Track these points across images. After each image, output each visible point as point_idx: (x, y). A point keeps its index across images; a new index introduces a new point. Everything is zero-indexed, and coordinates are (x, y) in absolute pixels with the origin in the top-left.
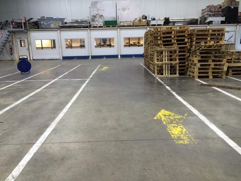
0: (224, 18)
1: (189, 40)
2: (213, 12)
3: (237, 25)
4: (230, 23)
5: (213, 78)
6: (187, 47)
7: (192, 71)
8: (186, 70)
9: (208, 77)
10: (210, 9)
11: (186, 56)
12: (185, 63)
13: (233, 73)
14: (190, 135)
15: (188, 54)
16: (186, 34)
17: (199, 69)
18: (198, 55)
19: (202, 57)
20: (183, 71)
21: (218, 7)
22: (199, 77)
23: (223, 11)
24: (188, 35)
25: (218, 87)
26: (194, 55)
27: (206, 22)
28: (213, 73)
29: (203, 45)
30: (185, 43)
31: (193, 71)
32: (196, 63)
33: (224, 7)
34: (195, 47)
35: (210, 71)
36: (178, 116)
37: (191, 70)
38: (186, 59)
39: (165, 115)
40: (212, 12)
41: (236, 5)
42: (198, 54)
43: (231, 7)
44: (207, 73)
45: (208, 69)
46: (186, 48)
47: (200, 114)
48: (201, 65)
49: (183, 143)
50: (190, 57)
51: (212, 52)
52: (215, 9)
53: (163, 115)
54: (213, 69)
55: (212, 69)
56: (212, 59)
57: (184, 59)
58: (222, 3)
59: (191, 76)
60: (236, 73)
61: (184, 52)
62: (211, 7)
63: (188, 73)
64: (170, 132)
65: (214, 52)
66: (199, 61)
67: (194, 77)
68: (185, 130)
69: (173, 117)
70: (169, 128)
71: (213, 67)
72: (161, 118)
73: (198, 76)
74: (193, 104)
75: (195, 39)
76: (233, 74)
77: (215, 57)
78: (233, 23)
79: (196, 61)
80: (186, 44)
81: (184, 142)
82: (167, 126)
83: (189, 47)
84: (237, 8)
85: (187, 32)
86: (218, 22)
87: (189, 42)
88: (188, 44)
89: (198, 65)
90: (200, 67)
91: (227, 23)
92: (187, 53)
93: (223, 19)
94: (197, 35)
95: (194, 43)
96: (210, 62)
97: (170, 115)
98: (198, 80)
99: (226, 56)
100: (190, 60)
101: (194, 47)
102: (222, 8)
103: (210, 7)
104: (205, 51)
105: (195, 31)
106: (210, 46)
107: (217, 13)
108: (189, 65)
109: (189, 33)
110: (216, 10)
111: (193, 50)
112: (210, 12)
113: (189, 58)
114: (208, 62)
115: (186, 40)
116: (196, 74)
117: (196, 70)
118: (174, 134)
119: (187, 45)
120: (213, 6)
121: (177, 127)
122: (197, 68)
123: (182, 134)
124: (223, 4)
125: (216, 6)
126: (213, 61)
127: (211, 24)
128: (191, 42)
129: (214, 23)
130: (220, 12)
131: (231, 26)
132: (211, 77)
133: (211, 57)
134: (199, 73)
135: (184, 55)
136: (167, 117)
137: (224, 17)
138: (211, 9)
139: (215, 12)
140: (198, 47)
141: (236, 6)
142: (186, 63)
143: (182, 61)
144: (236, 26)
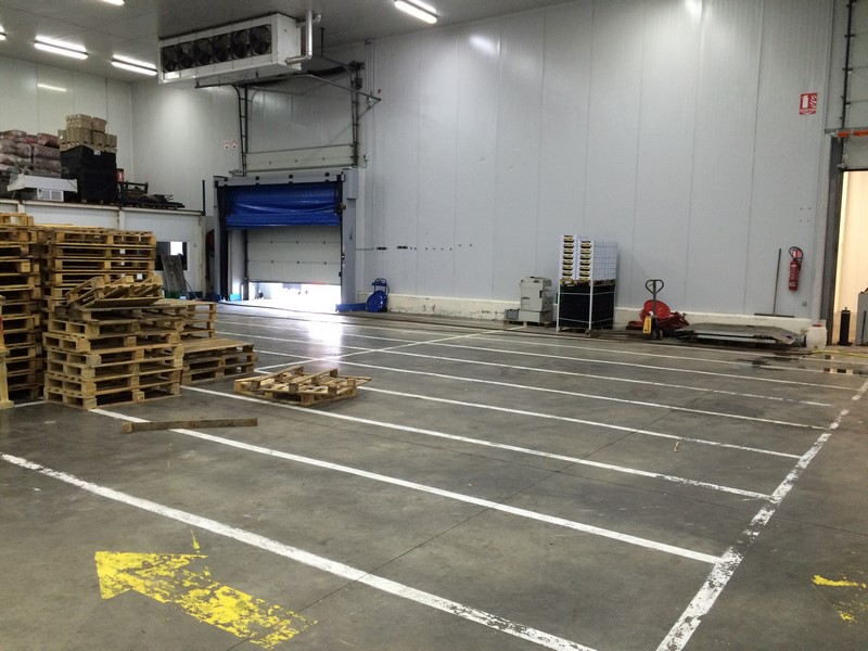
0: (74, 182)
1: (37, 268)
2: (27, 157)
3: (118, 211)
4: (96, 202)
5: (146, 397)
6: (30, 292)
7: (67, 380)
8: (31, 378)
9: (127, 396)
10: (12, 144)
11: (29, 327)
12: (25, 352)
13: (193, 372)
14: (276, 607)
15: (37, 318)
16: (24, 246)
17: (99, 371)
18: (90, 324)
19: (103, 329)
20: (21, 383)
21: (40, 141)
22: (102, 401)
23: (65, 157)
24: (31, 247)
25: (192, 426)
26: (68, 324)
27: (10, 188)
28: (143, 379)
29: (100, 289)
30: (23, 279)
31: (76, 381)
32: (86, 353)
33: (69, 147)
34: (64, 292)
35: (134, 375)
36: (178, 558)
37: (60, 379)
38: (29, 337)
39: (130, 571)
40: (23, 156)
41: (107, 146)
42: (87, 317)
43: (93, 151)
44: (124, 382)
45: (125, 369)
46: (25, 297)
47: (233, 530)
48: (105, 358)
49: (283, 638)
50: (46, 331)
51: (131, 311)
52: (33, 148)
53: (120, 571)
54: (143, 366)
55: (138, 367)
56: (137, 333)
57: (21, 337)
58: (59, 131)
59: (65, 400)
60: (200, 371)
61: (19, 309)
62: (17, 137)
63: (48, 389)
64: (210, 621)
65: (138, 311)
66: (95, 344)
67: (80, 401)
68: (246, 597)
69: (164, 567)
70: (192, 609)
71: (142, 360)
72: (129, 586)
73: (97, 397)
74: (179, 504)
75: (59, 263)
76: (194, 377)
77: (144, 326)
78: (106, 203)
79: (83, 345)
80: (25, 283)
81: (285, 635)
82: (179, 606)
83: (37, 293)
84: (113, 156)
85: (24, 237)
86: (55, 193)
87: (35, 276)
88: (31, 280)
89: (95, 358)
90: (103, 363)
91: (85, 201)
92: (33, 313)
93: (71, 186)
94: (67, 251)
95: (59, 278)
96: (131, 345)
97: (146, 565)
98: (97, 411)
99: (176, 323)
100: (55, 342)
101: (57, 294)
102: (61, 150)
103: (11, 138)
104: (109, 309)
105: (59, 236)
106: (123, 292)
107: (40, 160)
108: (50, 358)
109: (34, 241)
110: (36, 151)
111: (58, 304)
112: (15, 154)
113: (45, 334)
114: (123, 346)
115: (25, 267)
116: (89, 391)
117: (88, 376)
118: (230, 624)
119: (31, 284)
120: (24, 135)
121: (213, 595)
122: (90, 368)
123: (251, 611)
124: (65, 137)
125: (34, 137)
126: (140, 341)
127: (30, 199)
128: (46, 275)
129: (39, 195)
130: (54, 158)
131: (100, 213)
132: (139, 396)
133: (133, 329)
134: (100, 385)
135: (21, 323)
136: (142, 573)
137: (72, 179)
138: (19, 146)
139: (32, 157)
140: (73, 293)
141: (107, 149)
142: (32, 353)
143: (17, 346)
144: (114, 214)
